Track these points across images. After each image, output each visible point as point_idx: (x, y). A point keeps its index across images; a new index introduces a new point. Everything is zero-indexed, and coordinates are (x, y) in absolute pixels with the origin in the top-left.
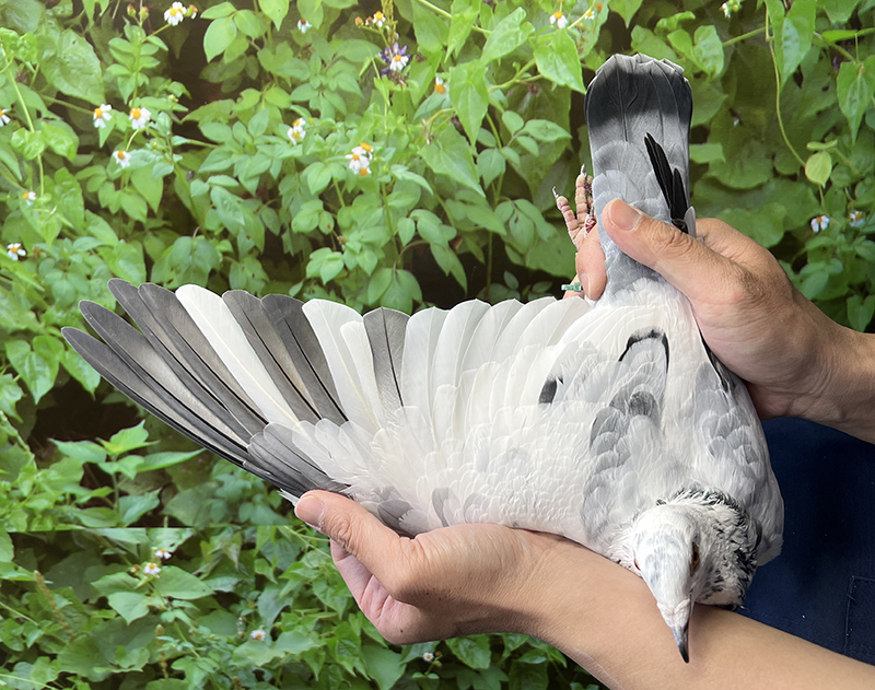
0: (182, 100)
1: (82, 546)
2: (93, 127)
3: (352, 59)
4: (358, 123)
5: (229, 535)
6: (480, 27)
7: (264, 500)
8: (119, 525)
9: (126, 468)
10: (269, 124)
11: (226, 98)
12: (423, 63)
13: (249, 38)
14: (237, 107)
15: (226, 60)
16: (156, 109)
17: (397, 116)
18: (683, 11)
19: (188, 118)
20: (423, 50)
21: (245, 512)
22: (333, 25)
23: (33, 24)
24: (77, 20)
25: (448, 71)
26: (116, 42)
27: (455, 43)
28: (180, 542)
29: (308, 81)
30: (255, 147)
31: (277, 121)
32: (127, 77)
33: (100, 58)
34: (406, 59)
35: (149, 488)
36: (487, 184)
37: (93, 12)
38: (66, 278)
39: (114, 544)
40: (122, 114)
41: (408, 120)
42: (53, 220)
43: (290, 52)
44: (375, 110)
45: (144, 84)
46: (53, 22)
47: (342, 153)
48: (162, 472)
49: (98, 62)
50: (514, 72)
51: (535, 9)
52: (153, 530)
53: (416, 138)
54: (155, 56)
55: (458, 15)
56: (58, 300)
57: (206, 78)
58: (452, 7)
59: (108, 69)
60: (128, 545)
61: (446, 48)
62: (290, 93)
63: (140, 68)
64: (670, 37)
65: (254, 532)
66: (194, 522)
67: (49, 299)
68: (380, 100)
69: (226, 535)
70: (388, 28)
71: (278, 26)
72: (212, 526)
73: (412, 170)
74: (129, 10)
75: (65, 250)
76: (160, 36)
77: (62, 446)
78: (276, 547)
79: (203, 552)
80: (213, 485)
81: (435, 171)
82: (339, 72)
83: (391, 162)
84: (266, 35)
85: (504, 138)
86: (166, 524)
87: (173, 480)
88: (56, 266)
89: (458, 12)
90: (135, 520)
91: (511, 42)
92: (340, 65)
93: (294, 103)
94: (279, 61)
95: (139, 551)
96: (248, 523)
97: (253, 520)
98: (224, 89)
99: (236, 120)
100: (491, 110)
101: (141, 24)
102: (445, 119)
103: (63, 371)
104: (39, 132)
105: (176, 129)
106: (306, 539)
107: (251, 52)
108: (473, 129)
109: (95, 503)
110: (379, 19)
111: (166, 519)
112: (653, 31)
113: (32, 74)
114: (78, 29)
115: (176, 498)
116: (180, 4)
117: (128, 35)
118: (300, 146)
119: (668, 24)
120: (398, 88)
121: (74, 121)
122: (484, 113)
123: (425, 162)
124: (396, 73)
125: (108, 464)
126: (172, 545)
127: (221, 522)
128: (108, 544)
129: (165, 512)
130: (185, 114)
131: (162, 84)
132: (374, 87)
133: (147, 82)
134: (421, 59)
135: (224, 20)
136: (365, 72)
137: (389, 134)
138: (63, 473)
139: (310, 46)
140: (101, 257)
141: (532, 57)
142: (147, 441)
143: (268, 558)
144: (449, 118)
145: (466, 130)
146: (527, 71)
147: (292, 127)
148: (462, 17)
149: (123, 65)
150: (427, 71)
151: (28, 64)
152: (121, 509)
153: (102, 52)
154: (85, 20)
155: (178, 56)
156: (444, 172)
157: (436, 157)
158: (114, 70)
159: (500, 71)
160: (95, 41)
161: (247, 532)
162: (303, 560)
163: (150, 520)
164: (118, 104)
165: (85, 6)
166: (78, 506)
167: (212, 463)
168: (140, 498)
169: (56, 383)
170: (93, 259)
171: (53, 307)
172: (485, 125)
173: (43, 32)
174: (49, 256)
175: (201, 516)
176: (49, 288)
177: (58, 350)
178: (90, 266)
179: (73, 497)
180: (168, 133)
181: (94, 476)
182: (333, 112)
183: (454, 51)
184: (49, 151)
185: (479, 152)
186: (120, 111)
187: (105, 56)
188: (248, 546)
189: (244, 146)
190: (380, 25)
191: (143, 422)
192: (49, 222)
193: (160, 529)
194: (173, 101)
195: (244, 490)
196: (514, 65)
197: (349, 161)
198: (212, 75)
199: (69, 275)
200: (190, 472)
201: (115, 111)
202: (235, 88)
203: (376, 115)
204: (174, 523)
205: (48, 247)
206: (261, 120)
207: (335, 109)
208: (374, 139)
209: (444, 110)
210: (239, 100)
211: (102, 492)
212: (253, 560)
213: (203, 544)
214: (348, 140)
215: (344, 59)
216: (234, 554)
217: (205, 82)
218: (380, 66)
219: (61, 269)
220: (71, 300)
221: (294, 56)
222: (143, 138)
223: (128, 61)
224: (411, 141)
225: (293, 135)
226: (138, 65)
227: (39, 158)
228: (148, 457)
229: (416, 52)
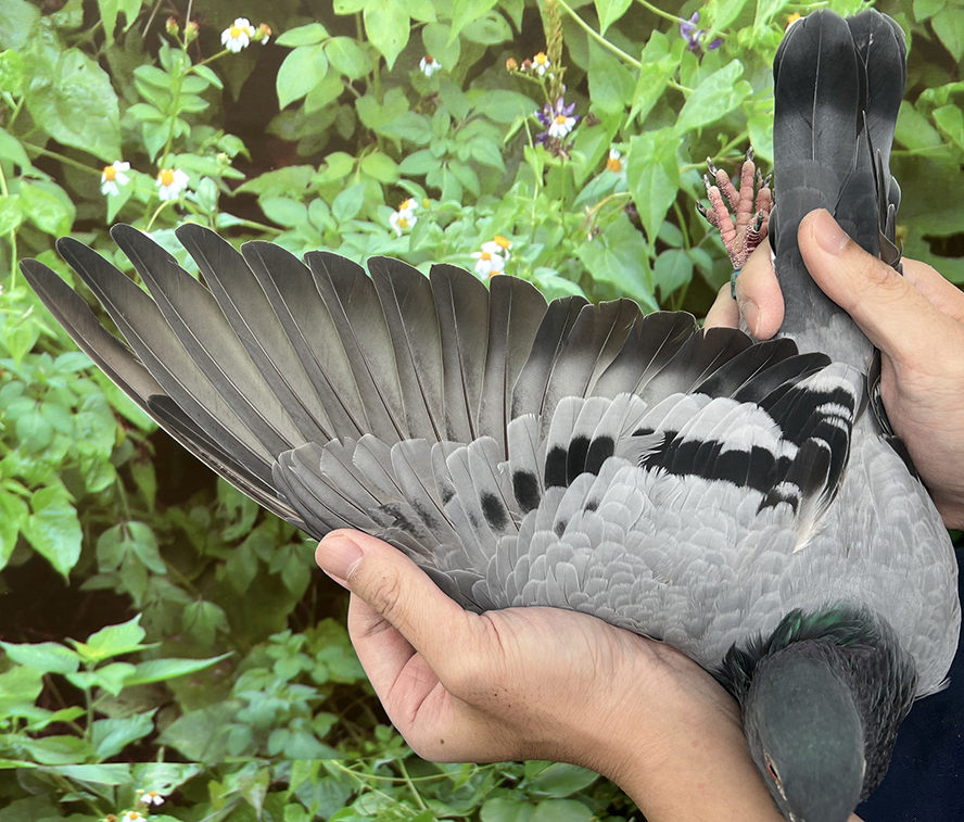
0: (237, 162)
1: (30, 790)
2: (100, 193)
3: (495, 118)
4: (495, 208)
5: (251, 773)
6: (678, 82)
7: (305, 727)
8: (89, 760)
9: (109, 682)
10: (364, 205)
11: (304, 164)
12: (596, 129)
13: (345, 78)
14: (319, 179)
15: (308, 108)
16: (197, 172)
17: (550, 200)
18: (958, 81)
19: (243, 188)
20: (599, 110)
21: (277, 742)
22: (472, 68)
23: (20, 36)
24: (89, 36)
25: (628, 141)
26: (145, 72)
27: (642, 103)
28: (180, 782)
29: (427, 147)
30: (340, 236)
31: (377, 202)
32: (157, 123)
33: (119, 93)
34: (572, 121)
35: (140, 708)
36: (664, 296)
37: (114, 25)
38: (40, 409)
39: (78, 786)
40: (145, 178)
41: (567, 207)
42: (27, 326)
43: (405, 103)
44: (521, 192)
45: (182, 136)
46: (51, 36)
47: (467, 250)
48: (160, 687)
49: (114, 99)
50: (718, 147)
51: (757, 63)
52: (140, 766)
53: (574, 232)
54: (202, 95)
55: (650, 65)
56: (24, 441)
57: (276, 132)
58: (643, 53)
59: (130, 110)
60: (102, 787)
61: (628, 109)
62: (398, 162)
63: (178, 112)
64: (936, 114)
65: (289, 768)
66: (203, 755)
67: (11, 441)
68: (530, 177)
69: (247, 773)
70: (552, 76)
71: (390, 64)
72: (228, 760)
73: (565, 274)
74: (168, 25)
75: (42, 370)
76: (214, 66)
77: (12, 650)
78: (318, 789)
79: (212, 795)
80: (233, 705)
81: (596, 276)
82: (475, 136)
83: (536, 264)
84: (371, 75)
85: (695, 238)
86: (160, 757)
87: (178, 697)
88: (25, 393)
89: (651, 60)
90: (114, 752)
91: (719, 107)
92: (477, 125)
93: (403, 177)
94: (385, 115)
95: (116, 795)
96: (280, 757)
97: (287, 753)
98: (301, 150)
99: (315, 195)
100: (682, 197)
101: (185, 47)
102: (616, 207)
103: (23, 543)
104: (16, 197)
105: (225, 204)
106: (362, 778)
107: (347, 99)
108: (652, 223)
109: (57, 729)
110: (541, 63)
111: (161, 751)
112: (913, 104)
113: (11, 110)
114: (88, 49)
115: (179, 722)
116: (246, 22)
117: (164, 61)
118: (407, 238)
119: (935, 95)
120: (556, 162)
121: (71, 182)
122: (670, 200)
123: (582, 265)
124: (557, 139)
125: (82, 675)
126: (168, 786)
127: (242, 754)
128: (71, 787)
129: (159, 741)
130: (238, 183)
131: (209, 136)
132: (523, 159)
133: (187, 130)
134: (593, 122)
135: (310, 50)
136: (513, 137)
137: (536, 225)
138: (11, 689)
139: (436, 95)
140: (96, 382)
141: (745, 128)
142: (142, 643)
143: (306, 803)
144: (623, 205)
145: (644, 222)
146: (737, 147)
147: (398, 210)
148: (655, 67)
149: (154, 106)
150: (599, 140)
151: (7, 95)
152: (94, 739)
153: (122, 86)
154: (100, 36)
155: (236, 98)
156: (607, 279)
157: (598, 258)
158: (139, 112)
159: (699, 145)
160: (114, 67)
161: (278, 769)
162: (356, 805)
163: (138, 753)
164: (140, 161)
165: (103, 15)
166: (30, 734)
167: (235, 675)
168: (124, 722)
169: (11, 560)
170: (83, 385)
171: (16, 452)
172: (671, 216)
173: (34, 50)
174: (16, 378)
175: (213, 747)
176: (11, 425)
177: (18, 514)
178: (78, 395)
179: (23, 722)
180: (213, 208)
181: (57, 691)
182: (460, 191)
183: (639, 114)
184: (28, 225)
185: (659, 252)
186: (142, 171)
187: (127, 92)
188: (278, 787)
189: (323, 234)
190: (541, 71)
191: (139, 617)
192: (20, 328)
193: (150, 765)
194: (224, 163)
195: (279, 712)
196: (720, 137)
197: (474, 261)
198: (285, 129)
199: (44, 406)
200: (202, 687)
201: (134, 172)
202: (316, 149)
203: (522, 198)
204: (173, 756)
205: (15, 364)
206: (352, 198)
207: (464, 188)
208: (515, 231)
209: (617, 195)
210: (322, 167)
211: (68, 714)
212: (283, 805)
213: (213, 785)
214: (477, 232)
215: (484, 117)
216: (256, 797)
217: (274, 138)
218: (535, 130)
219: (33, 398)
220: (44, 441)
221: (410, 109)
222: (174, 214)
223: (161, 101)
224: (567, 236)
225: (398, 221)
226: (176, 107)
227: (13, 234)
228: (142, 666)
229: (587, 113)
